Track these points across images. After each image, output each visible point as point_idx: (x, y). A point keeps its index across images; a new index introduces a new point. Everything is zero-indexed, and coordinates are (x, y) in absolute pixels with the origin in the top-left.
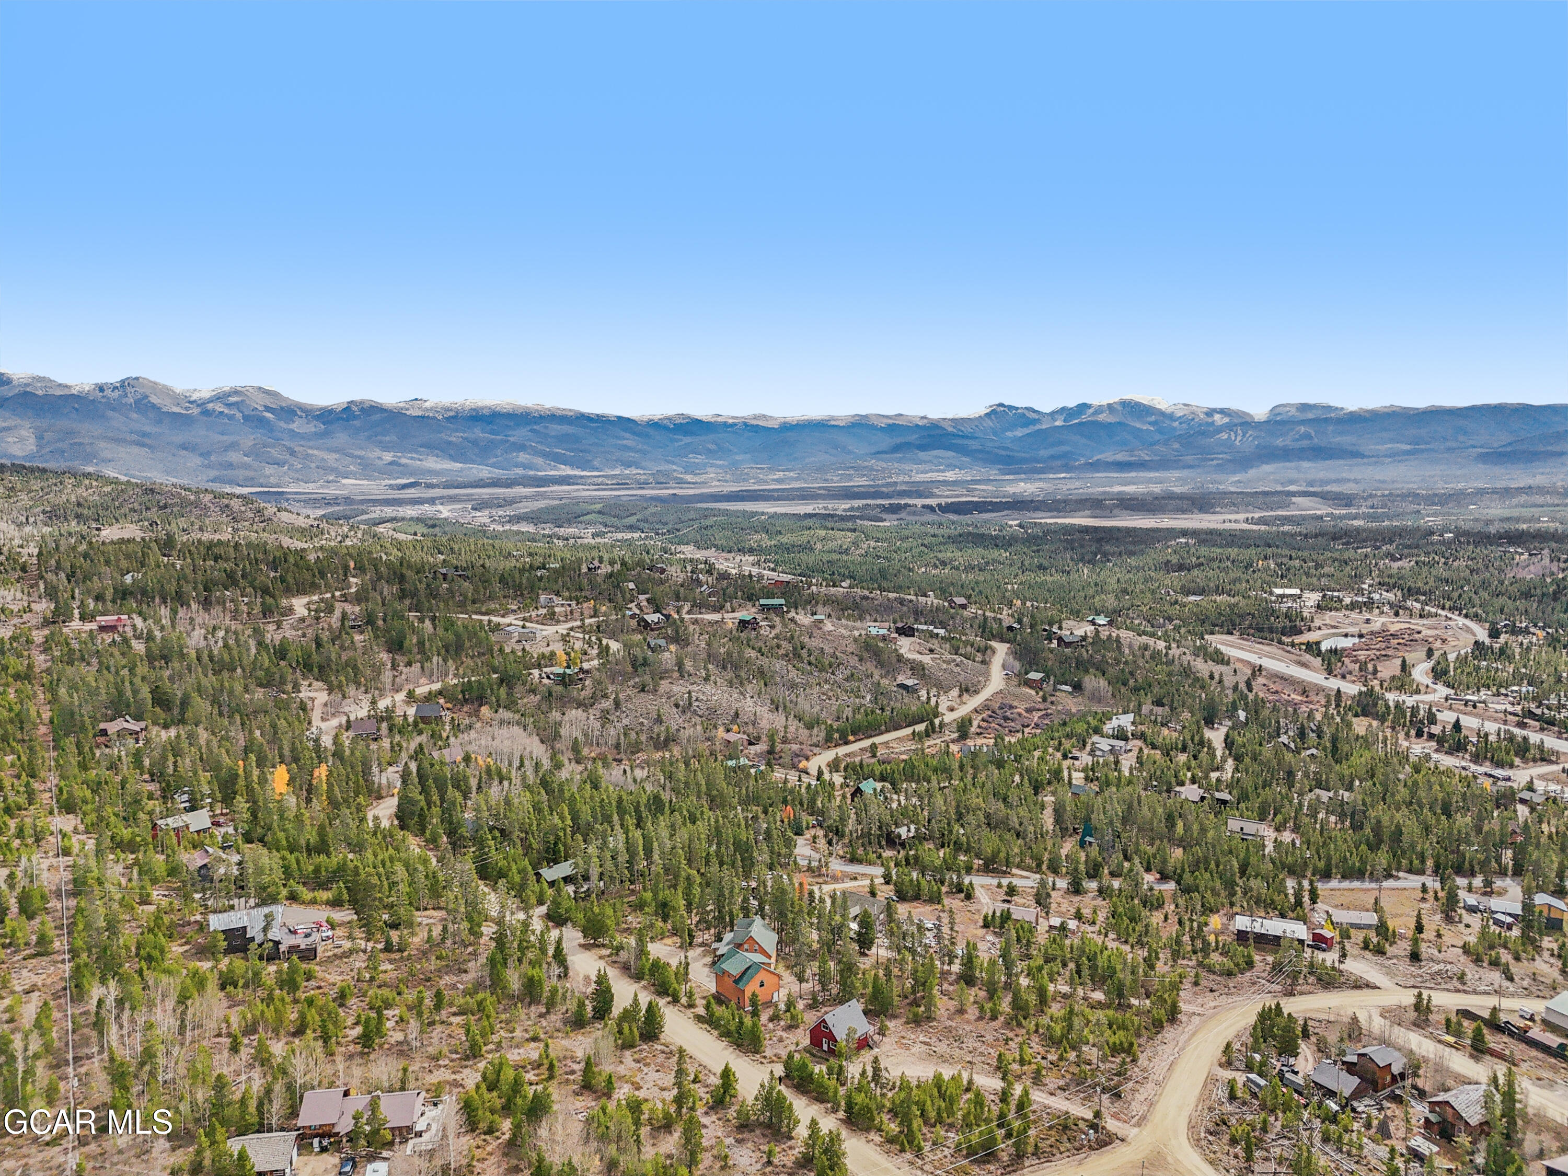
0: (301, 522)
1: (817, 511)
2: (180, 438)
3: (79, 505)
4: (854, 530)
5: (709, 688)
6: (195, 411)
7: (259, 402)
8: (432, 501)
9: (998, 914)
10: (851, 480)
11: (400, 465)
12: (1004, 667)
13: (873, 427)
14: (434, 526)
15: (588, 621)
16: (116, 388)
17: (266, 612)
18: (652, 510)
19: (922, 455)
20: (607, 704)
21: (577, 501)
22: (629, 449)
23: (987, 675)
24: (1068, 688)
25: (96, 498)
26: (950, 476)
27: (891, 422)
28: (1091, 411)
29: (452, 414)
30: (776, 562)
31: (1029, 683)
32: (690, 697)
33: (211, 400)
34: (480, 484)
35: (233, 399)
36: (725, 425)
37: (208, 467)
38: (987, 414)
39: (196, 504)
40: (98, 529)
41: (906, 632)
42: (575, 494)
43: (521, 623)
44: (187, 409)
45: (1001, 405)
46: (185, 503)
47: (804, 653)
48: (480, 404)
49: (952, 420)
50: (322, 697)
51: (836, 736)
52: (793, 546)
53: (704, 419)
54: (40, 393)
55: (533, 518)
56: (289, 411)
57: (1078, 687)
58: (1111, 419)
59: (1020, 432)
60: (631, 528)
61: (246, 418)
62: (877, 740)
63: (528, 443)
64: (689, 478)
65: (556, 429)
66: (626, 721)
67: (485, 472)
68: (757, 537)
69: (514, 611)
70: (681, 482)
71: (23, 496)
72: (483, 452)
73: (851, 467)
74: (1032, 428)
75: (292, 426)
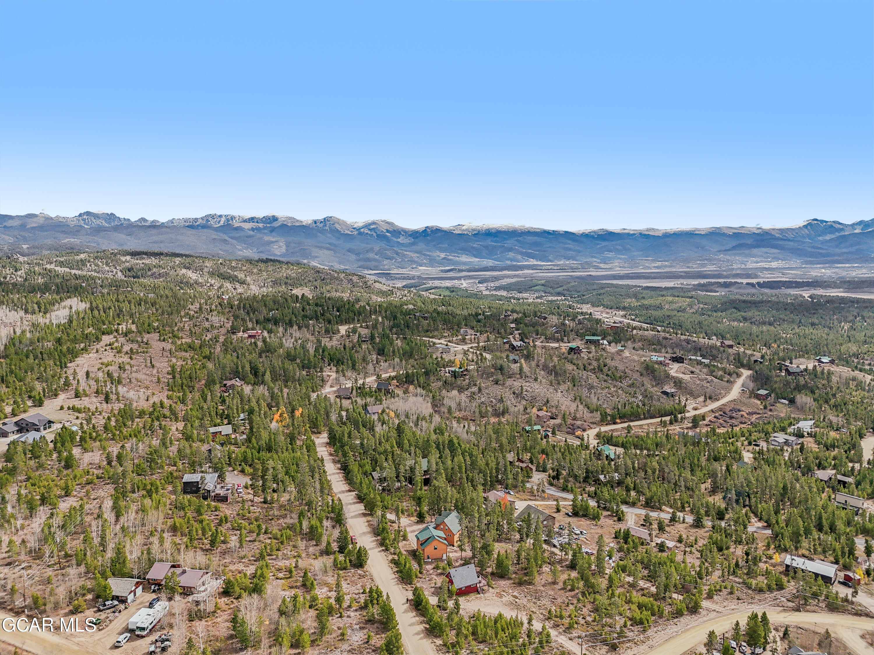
0: (384, 288)
1: (676, 286)
2: (348, 246)
3: (287, 278)
4: (691, 297)
5: (536, 386)
6: (356, 233)
7: (384, 228)
8: (459, 278)
9: (622, 531)
10: (705, 267)
11: (448, 260)
12: (743, 386)
13: (724, 235)
14: (453, 291)
15: (481, 344)
16: (322, 222)
17: (327, 331)
18: (573, 284)
19: (755, 251)
20: (475, 389)
21: (532, 278)
22: (570, 249)
23: (728, 390)
24: (786, 402)
25: (294, 275)
26: (774, 265)
27: (736, 231)
29: (476, 232)
30: (636, 316)
31: (758, 397)
32: (522, 389)
33: (362, 227)
34: (486, 269)
35: (372, 227)
36: (628, 234)
37: (359, 260)
38: (804, 226)
39: (337, 279)
40: (291, 290)
41: (678, 360)
42: (535, 275)
43: (446, 343)
44: (352, 232)
45: (816, 220)
46: (333, 278)
47: (605, 369)
48: (491, 227)
49: (780, 230)
50: (334, 375)
51: (609, 418)
52: (650, 306)
53: (616, 231)
54: (289, 224)
55: (507, 288)
56: (397, 232)
57: (792, 401)
59: (828, 237)
60: (559, 294)
61: (378, 236)
62: (632, 424)
63: (514, 247)
64: (602, 266)
65: (531, 239)
66: (483, 399)
67: (489, 263)
68: (629, 300)
69: (445, 337)
70: (597, 268)
71: (264, 273)
72: (491, 252)
73: (706, 259)
74: (837, 234)
75: (399, 240)
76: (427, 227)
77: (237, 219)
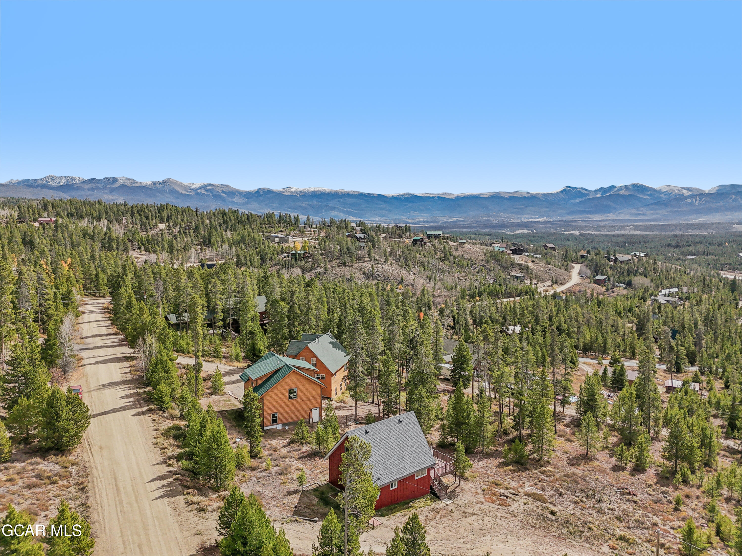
5: (387, 267)
6: (193, 193)
7: (220, 189)
12: (580, 273)
13: (503, 198)
16: (161, 183)
19: (527, 210)
22: (383, 209)
23: (570, 278)
24: (623, 285)
26: (541, 220)
27: (511, 195)
28: (616, 189)
29: (303, 194)
32: (373, 270)
33: (199, 188)
35: (208, 188)
36: (429, 197)
38: (561, 191)
41: (517, 252)
44: (189, 192)
45: (569, 187)
47: (451, 258)
48: (316, 189)
49: (544, 194)
50: (144, 258)
53: (419, 195)
54: (129, 185)
56: (232, 193)
57: (629, 284)
58: (627, 193)
59: (578, 200)
61: (213, 196)
63: (336, 206)
65: (349, 200)
69: (282, 231)
72: (316, 211)
73: (491, 216)
74: (584, 198)
75: (234, 200)
76: (259, 189)
77: (77, 180)
